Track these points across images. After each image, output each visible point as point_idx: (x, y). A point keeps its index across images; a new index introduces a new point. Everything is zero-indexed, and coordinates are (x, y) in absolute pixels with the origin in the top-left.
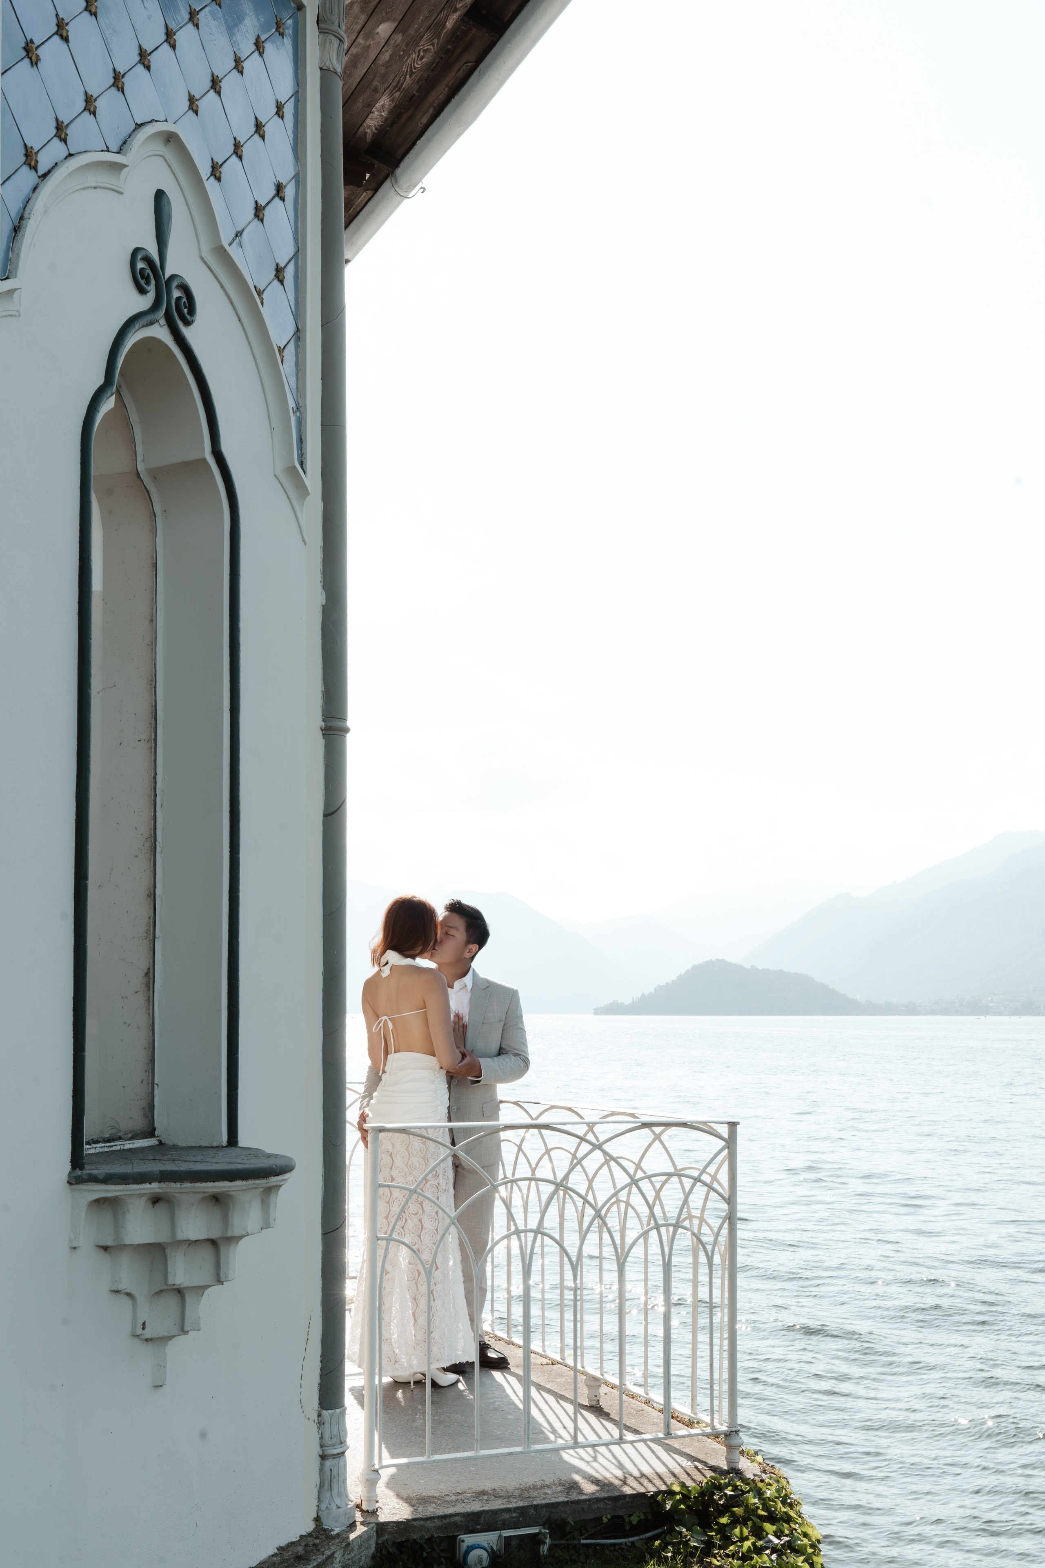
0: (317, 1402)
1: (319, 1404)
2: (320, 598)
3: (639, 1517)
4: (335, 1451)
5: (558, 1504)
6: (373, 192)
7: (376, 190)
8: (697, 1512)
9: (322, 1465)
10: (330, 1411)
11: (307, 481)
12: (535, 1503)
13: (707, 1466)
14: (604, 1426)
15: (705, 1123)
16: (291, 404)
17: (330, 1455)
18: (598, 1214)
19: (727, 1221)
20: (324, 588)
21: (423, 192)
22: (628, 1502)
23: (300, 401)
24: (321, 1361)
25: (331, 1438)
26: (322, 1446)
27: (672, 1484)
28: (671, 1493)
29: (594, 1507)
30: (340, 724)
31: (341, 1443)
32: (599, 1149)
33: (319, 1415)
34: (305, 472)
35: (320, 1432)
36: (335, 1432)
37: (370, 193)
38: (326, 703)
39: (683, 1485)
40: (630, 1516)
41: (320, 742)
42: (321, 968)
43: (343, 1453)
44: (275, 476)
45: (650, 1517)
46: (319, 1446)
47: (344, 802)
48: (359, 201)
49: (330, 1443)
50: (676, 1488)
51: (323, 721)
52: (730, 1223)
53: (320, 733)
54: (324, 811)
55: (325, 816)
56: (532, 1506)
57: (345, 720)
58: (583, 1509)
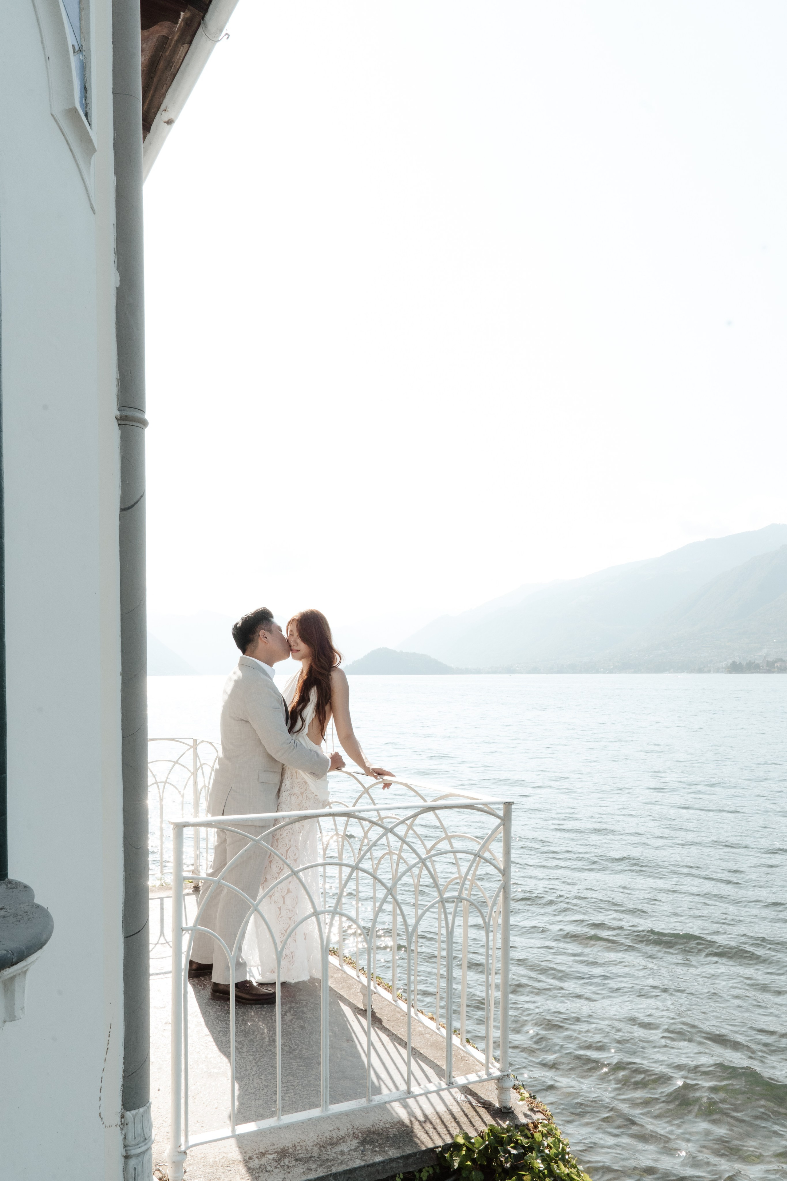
0: (120, 1103)
1: (123, 1105)
2: (113, 279)
3: (428, 1171)
4: (139, 1151)
5: (355, 1169)
6: (189, 45)
7: (190, 43)
8: (482, 1168)
9: (126, 1164)
10: (134, 1112)
11: (93, 134)
12: (334, 1171)
13: (480, 1102)
14: (380, 1039)
15: (485, 804)
16: (71, 40)
17: (134, 1155)
18: (389, 892)
19: (502, 890)
20: (118, 268)
21: (228, 38)
22: (418, 1158)
23: (83, 44)
24: (124, 1063)
25: (135, 1138)
26: (125, 1146)
27: (457, 1136)
28: (456, 1146)
29: (388, 1167)
30: (137, 414)
31: (146, 1139)
32: (390, 832)
33: (122, 1117)
34: (90, 124)
35: (123, 1133)
36: (139, 1131)
37: (186, 46)
38: (121, 392)
39: (467, 1137)
40: (420, 1171)
41: (115, 433)
42: (119, 668)
43: (149, 1149)
44: (52, 115)
45: (438, 1171)
46: (122, 1147)
47: (142, 496)
48: (178, 57)
49: (133, 1143)
50: (461, 1140)
51: (119, 410)
52: (505, 892)
53: (115, 423)
54: (121, 506)
55: (122, 510)
56: (331, 1174)
57: (143, 412)
58: (378, 1170)
